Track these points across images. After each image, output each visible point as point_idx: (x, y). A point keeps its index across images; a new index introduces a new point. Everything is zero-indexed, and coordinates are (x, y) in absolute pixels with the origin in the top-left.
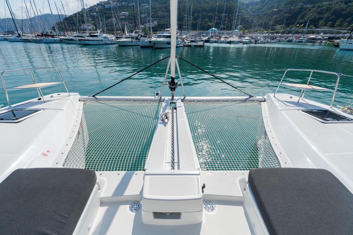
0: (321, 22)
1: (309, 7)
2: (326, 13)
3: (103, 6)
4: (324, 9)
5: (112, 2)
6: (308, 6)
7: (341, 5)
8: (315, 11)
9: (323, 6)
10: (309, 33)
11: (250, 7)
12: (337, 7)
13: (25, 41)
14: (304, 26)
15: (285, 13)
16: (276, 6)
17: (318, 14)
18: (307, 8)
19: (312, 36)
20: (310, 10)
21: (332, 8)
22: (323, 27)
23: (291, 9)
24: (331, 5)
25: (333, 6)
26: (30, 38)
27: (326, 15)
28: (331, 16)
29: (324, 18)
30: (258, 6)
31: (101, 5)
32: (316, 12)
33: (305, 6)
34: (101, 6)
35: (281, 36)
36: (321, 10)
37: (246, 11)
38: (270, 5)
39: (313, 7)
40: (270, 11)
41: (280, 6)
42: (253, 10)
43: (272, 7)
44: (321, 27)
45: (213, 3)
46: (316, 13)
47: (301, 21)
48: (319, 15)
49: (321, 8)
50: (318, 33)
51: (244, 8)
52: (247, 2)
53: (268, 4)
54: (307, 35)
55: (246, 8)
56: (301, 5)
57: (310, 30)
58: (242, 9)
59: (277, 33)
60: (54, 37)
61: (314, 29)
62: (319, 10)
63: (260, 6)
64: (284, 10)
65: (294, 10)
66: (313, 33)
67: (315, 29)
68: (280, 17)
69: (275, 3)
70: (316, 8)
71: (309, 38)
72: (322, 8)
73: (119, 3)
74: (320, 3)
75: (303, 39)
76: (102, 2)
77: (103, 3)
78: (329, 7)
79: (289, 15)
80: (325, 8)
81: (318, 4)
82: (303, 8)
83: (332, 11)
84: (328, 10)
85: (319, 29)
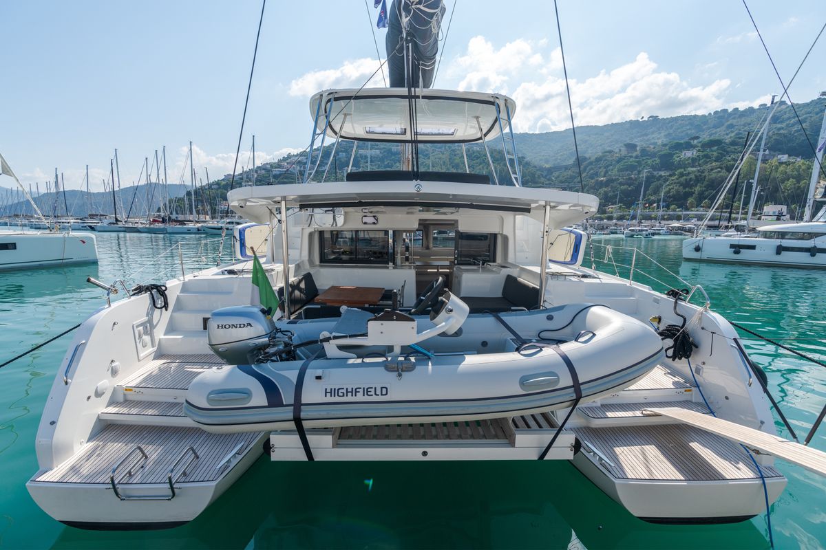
0: (690, 200)
1: (663, 175)
2: (696, 186)
3: (268, 171)
4: (691, 178)
5: (286, 164)
6: (663, 173)
7: (719, 172)
8: (677, 181)
9: (689, 173)
10: (671, 218)
11: (556, 174)
12: (714, 175)
13: (129, 230)
14: (658, 207)
15: (621, 184)
16: (603, 173)
17: (681, 187)
18: (661, 176)
19: (676, 224)
20: (666, 180)
21: (705, 177)
22: (696, 209)
23: (631, 179)
24: (703, 172)
25: (706, 174)
26: (140, 226)
27: (697, 189)
28: (707, 191)
29: (694, 193)
30: (570, 173)
31: (264, 169)
32: (678, 183)
33: (655, 173)
34: (263, 171)
35: (616, 224)
36: (686, 179)
37: (549, 180)
38: (592, 171)
39: (670, 175)
40: (593, 181)
41: (610, 173)
42: (561, 178)
43: (597, 174)
44: (693, 209)
45: (483, 167)
46: (678, 185)
47: (653, 198)
48: (684, 188)
49: (685, 177)
50: (687, 218)
51: (542, 175)
52: (547, 166)
53: (588, 169)
54: (667, 222)
55: (546, 176)
56: (649, 172)
57: (671, 213)
58: (539, 177)
59: (610, 218)
60: (185, 224)
61: (679, 212)
62: (682, 179)
63: (573, 172)
64: (618, 179)
65: (636, 179)
66: (678, 218)
67: (681, 211)
68: (614, 192)
69: (600, 168)
70: (676, 177)
71: (672, 227)
72: (689, 177)
73: (301, 167)
74: (681, 168)
75: (660, 230)
76: (267, 164)
77: (268, 166)
78: (700, 175)
79: (630, 189)
80: (693, 176)
81: (679, 171)
82: (653, 177)
83: (706, 183)
84: (699, 179)
85: (688, 213)
